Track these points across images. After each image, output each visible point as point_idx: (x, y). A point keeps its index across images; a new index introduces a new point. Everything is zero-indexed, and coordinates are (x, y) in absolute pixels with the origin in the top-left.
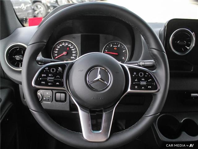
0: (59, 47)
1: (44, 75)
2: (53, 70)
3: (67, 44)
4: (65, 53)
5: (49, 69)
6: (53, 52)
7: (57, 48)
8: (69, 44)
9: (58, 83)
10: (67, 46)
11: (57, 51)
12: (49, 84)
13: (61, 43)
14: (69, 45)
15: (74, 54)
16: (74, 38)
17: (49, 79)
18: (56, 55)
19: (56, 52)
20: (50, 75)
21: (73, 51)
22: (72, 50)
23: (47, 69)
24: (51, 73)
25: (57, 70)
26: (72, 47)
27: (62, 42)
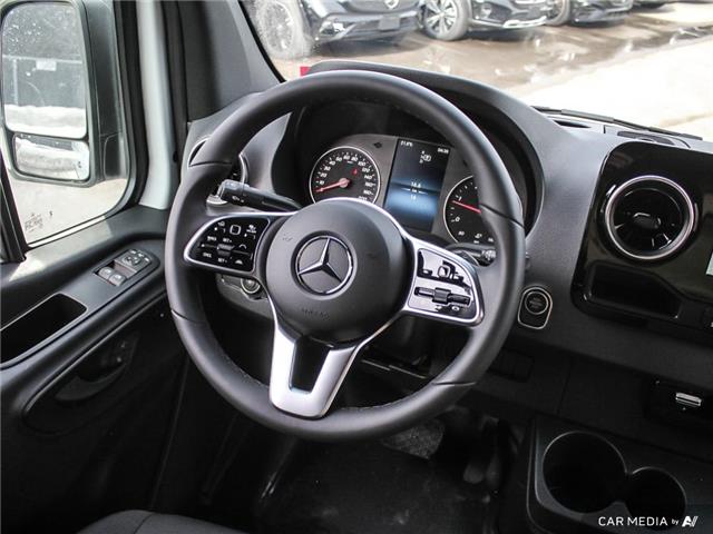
0: (332, 163)
1: (212, 238)
2: (236, 230)
3: (354, 159)
4: (343, 182)
5: (227, 227)
6: (315, 174)
7: (329, 165)
8: (360, 160)
9: (239, 262)
10: (356, 163)
11: (325, 172)
12: (220, 260)
13: (341, 153)
14: (360, 163)
15: (369, 189)
16: (378, 145)
17: (221, 249)
18: (322, 183)
19: (324, 175)
20: (225, 240)
21: (368, 180)
22: (366, 177)
23: (222, 224)
24: (227, 235)
25: (243, 231)
26: (368, 170)
27: (345, 151)
